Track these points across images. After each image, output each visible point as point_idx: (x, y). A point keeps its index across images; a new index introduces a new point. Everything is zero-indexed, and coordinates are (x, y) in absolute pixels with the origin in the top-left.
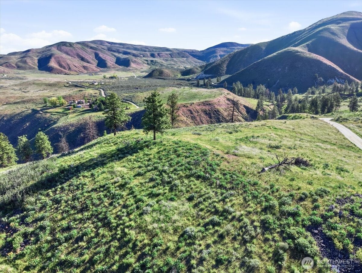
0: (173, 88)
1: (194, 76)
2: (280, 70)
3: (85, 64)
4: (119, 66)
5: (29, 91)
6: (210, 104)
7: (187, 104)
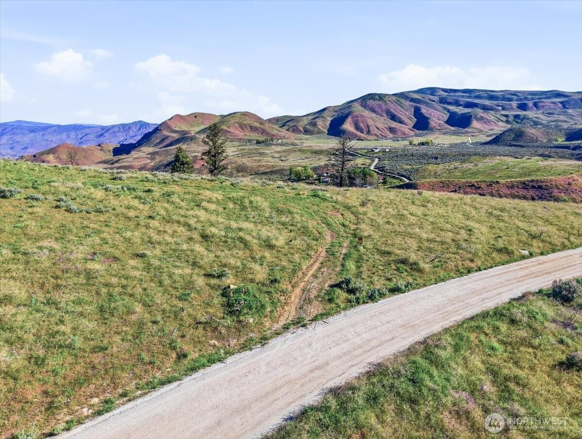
3: (394, 124)
4: (450, 127)
5: (287, 160)
6: (540, 187)
7: (479, 183)
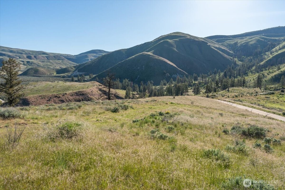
0: (46, 82)
1: (69, 74)
2: (139, 68)
6: (83, 94)
7: (59, 95)
